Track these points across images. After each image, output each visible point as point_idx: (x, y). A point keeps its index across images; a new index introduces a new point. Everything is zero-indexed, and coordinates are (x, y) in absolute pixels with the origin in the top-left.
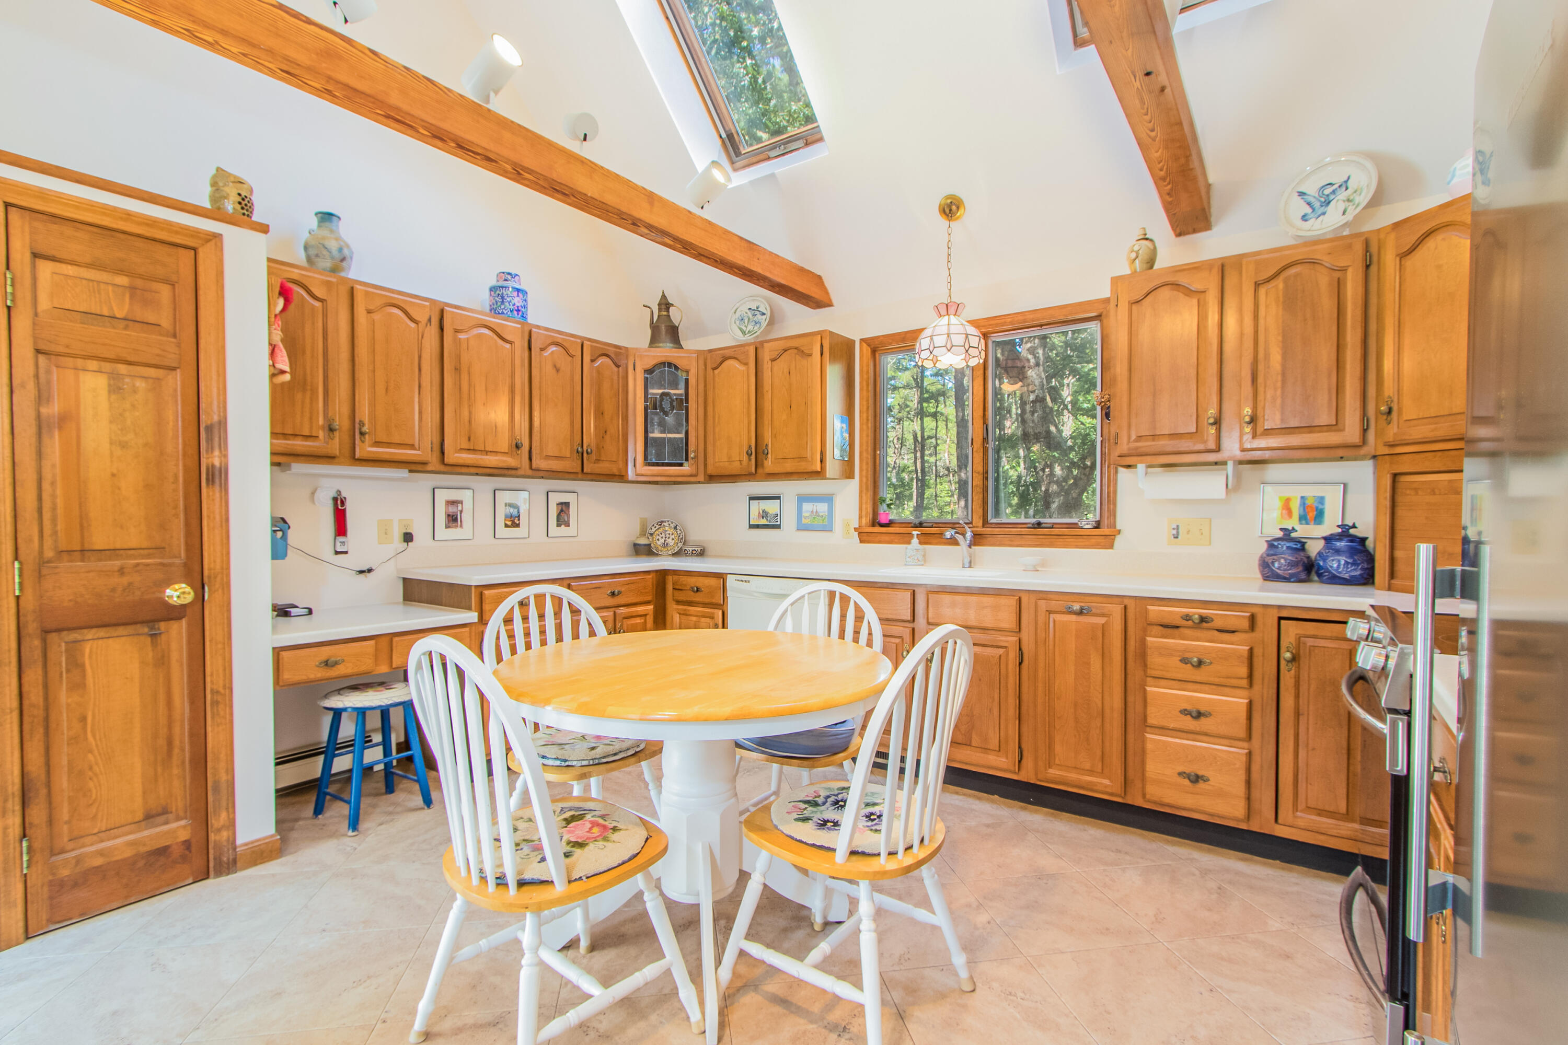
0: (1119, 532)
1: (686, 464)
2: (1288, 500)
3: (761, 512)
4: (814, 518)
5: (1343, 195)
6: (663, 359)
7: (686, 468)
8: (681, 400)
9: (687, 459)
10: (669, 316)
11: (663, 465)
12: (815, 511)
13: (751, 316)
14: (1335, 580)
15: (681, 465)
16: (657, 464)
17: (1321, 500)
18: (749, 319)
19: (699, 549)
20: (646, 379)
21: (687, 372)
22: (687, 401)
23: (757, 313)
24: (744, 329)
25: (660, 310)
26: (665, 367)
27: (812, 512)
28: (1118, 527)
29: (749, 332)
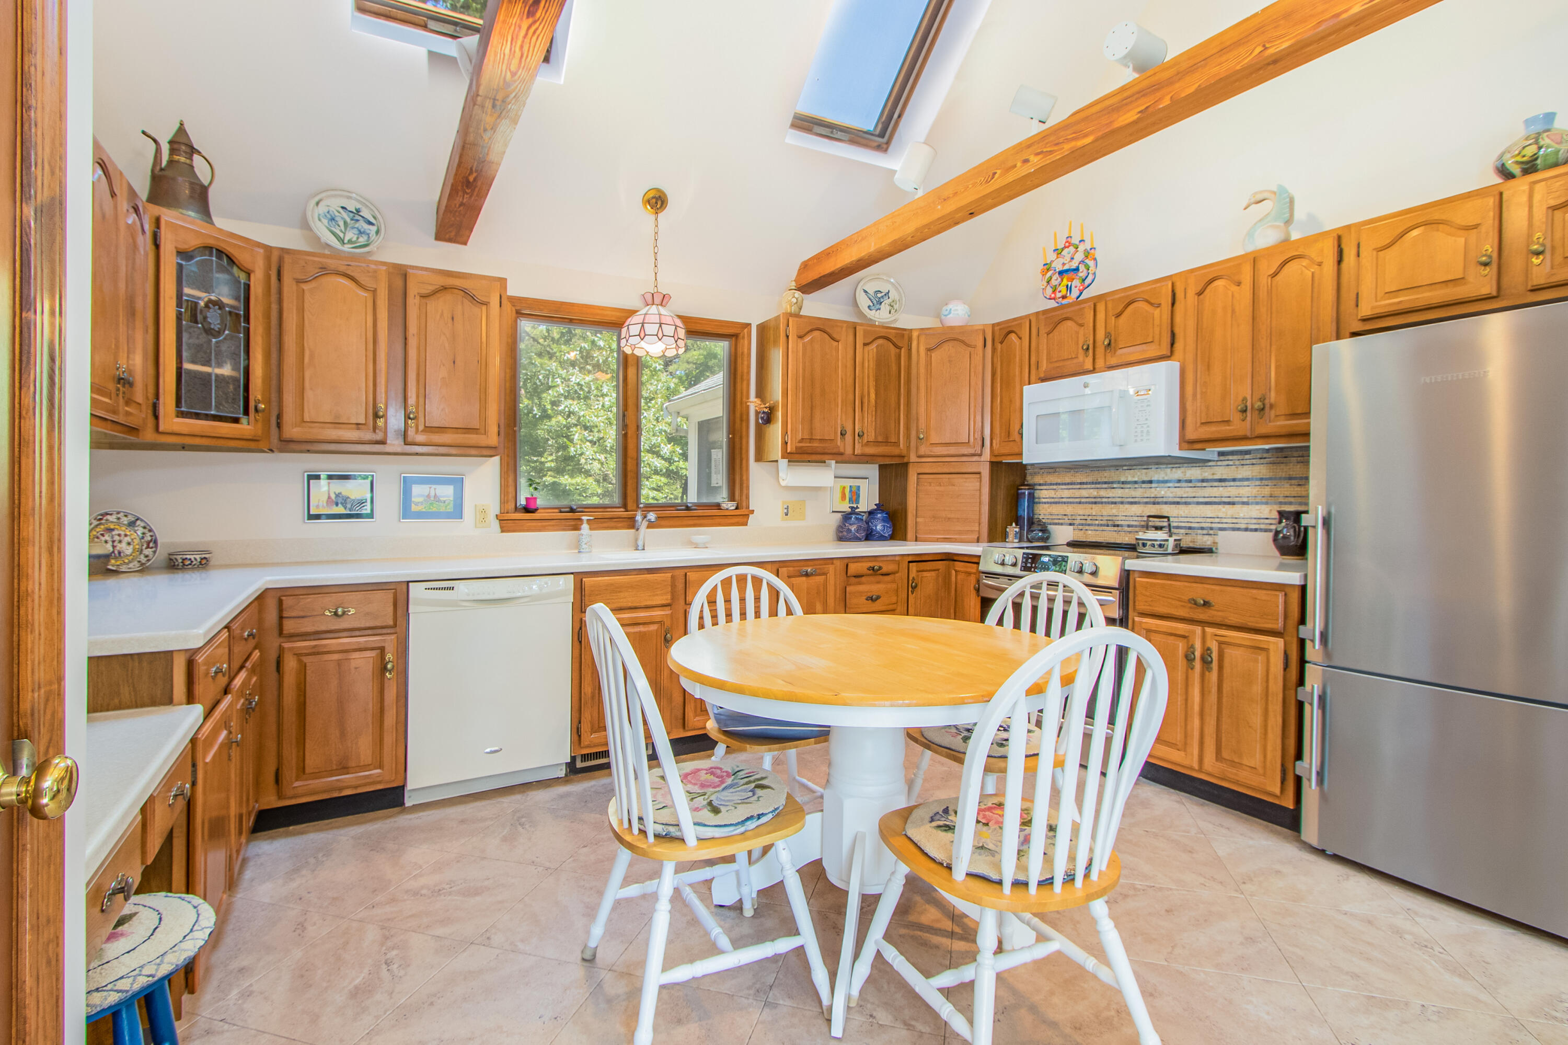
0: (752, 512)
1: (244, 420)
2: (844, 488)
3: (333, 496)
4: (431, 504)
5: (887, 301)
6: (211, 242)
7: (245, 427)
8: (238, 315)
9: (246, 412)
10: (192, 167)
11: (208, 417)
12: (432, 494)
13: (348, 220)
14: (882, 538)
15: (236, 420)
16: (197, 416)
17: (858, 487)
18: (345, 223)
19: (198, 557)
20: (180, 267)
21: (249, 274)
22: (247, 319)
23: (357, 217)
24: (342, 235)
25: (173, 151)
26: (211, 255)
27: (429, 496)
28: (751, 508)
29: (350, 242)
